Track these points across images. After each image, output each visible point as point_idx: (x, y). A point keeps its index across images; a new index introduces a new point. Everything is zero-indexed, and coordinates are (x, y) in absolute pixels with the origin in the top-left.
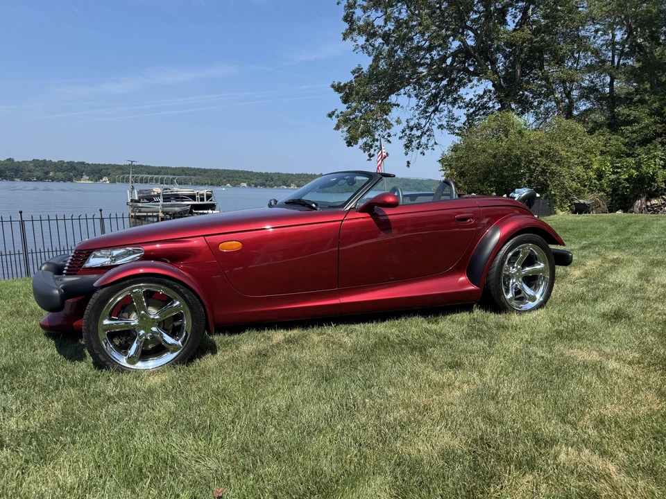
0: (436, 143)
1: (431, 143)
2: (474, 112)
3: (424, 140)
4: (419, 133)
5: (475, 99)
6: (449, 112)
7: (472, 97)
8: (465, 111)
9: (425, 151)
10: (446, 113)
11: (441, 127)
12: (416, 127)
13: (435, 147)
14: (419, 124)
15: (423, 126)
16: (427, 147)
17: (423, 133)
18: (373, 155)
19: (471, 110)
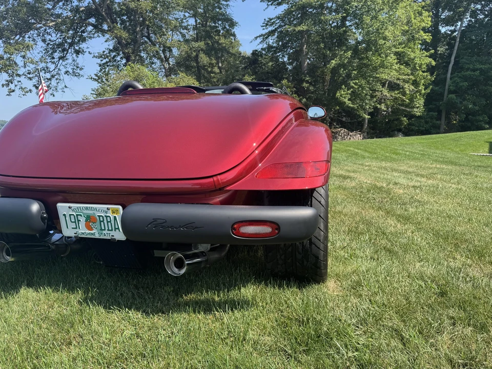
0: (66, 87)
1: (61, 86)
2: (107, 62)
3: (54, 82)
4: (48, 76)
5: (107, 52)
6: (74, 60)
7: (105, 50)
8: (99, 61)
9: (55, 93)
10: (70, 61)
11: (67, 72)
12: (44, 70)
13: (65, 90)
14: (47, 68)
15: (51, 70)
16: (56, 89)
17: (53, 76)
18: (13, 91)
19: (104, 61)
